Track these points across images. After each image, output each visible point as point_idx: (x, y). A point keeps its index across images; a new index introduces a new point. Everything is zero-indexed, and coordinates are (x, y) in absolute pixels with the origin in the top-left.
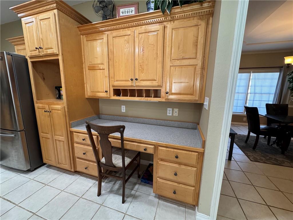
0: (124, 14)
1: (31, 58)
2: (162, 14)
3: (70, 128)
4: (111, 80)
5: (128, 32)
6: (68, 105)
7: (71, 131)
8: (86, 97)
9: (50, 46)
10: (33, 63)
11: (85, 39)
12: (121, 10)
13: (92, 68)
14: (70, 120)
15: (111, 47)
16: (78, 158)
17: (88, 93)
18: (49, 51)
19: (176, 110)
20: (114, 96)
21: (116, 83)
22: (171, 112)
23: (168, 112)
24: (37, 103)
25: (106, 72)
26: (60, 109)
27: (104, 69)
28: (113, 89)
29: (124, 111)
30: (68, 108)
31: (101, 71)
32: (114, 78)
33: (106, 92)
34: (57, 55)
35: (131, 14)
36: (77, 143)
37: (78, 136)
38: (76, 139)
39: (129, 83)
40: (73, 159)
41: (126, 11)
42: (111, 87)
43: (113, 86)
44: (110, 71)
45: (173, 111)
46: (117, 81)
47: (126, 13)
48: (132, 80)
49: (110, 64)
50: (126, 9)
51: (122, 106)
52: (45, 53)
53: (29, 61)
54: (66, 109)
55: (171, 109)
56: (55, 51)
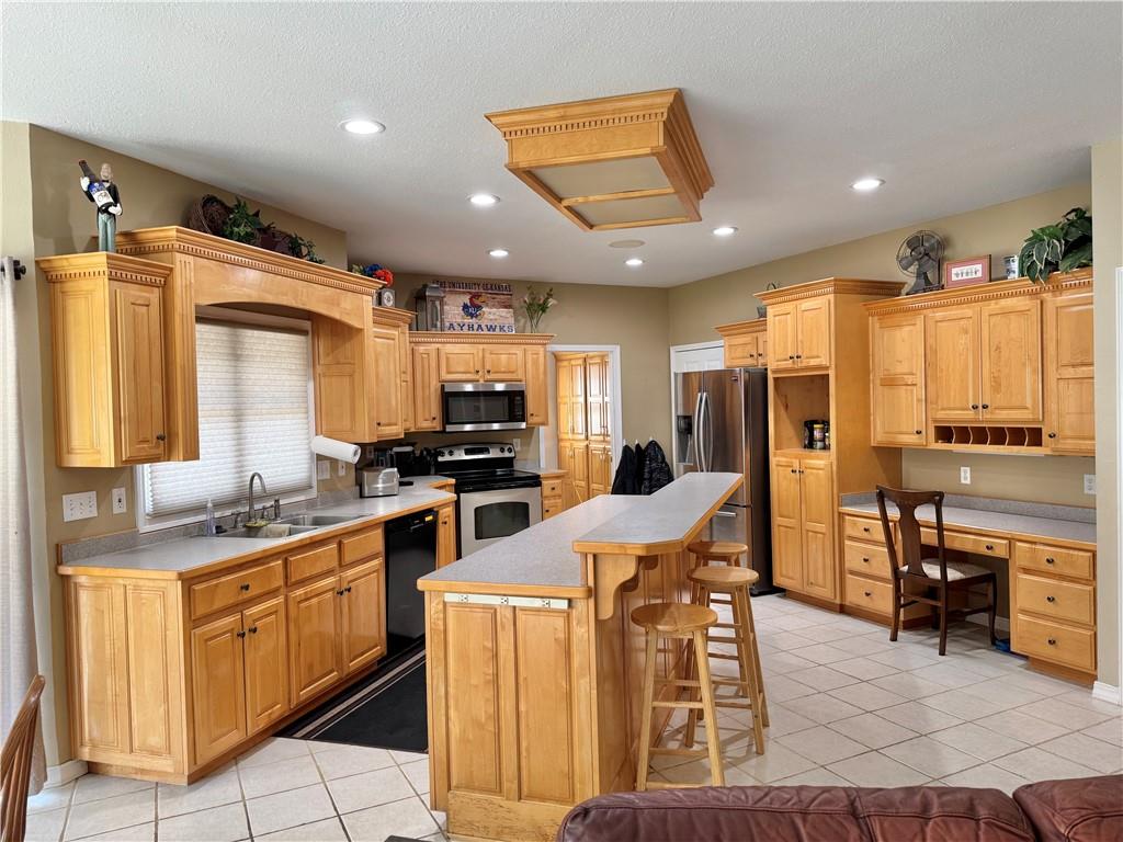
0: (960, 278)
1: (774, 372)
3: (839, 505)
4: (929, 406)
5: (967, 311)
6: (838, 459)
7: (839, 513)
8: (873, 445)
10: (776, 379)
11: (877, 325)
12: (954, 271)
13: (891, 382)
14: (840, 490)
15: (931, 341)
16: (852, 573)
17: (878, 436)
18: (813, 362)
20: (936, 442)
21: (941, 415)
23: (1086, 484)
24: (775, 455)
25: (919, 392)
26: (822, 467)
27: (915, 385)
28: (936, 427)
29: (968, 482)
30: (838, 467)
31: (909, 388)
32: (937, 403)
33: (919, 433)
34: (827, 368)
35: (974, 276)
36: (852, 538)
37: (855, 523)
38: (849, 531)
39: (971, 414)
40: (841, 574)
41: (965, 271)
42: (930, 422)
43: (935, 421)
44: (929, 389)
46: (943, 409)
47: (964, 274)
48: (975, 407)
49: (929, 373)
51: (962, 468)
52: (804, 364)
53: (770, 376)
54: (835, 468)
56: (824, 361)
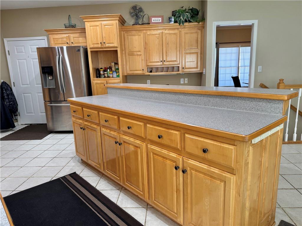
0: (155, 21)
2: (178, 25)
6: (122, 80)
9: (112, 42)
10: (92, 51)
11: (126, 35)
12: (153, 19)
13: (132, 54)
18: (111, 45)
19: (186, 79)
22: (183, 81)
23: (181, 81)
24: (94, 80)
25: (143, 57)
27: (141, 55)
28: (148, 68)
31: (139, 56)
33: (143, 70)
35: (159, 21)
41: (156, 20)
42: (146, 66)
43: (148, 66)
45: (184, 80)
46: (150, 62)
47: (156, 21)
48: (161, 61)
50: (156, 19)
51: (148, 81)
52: (107, 46)
53: (89, 50)
55: (183, 79)
56: (116, 45)
